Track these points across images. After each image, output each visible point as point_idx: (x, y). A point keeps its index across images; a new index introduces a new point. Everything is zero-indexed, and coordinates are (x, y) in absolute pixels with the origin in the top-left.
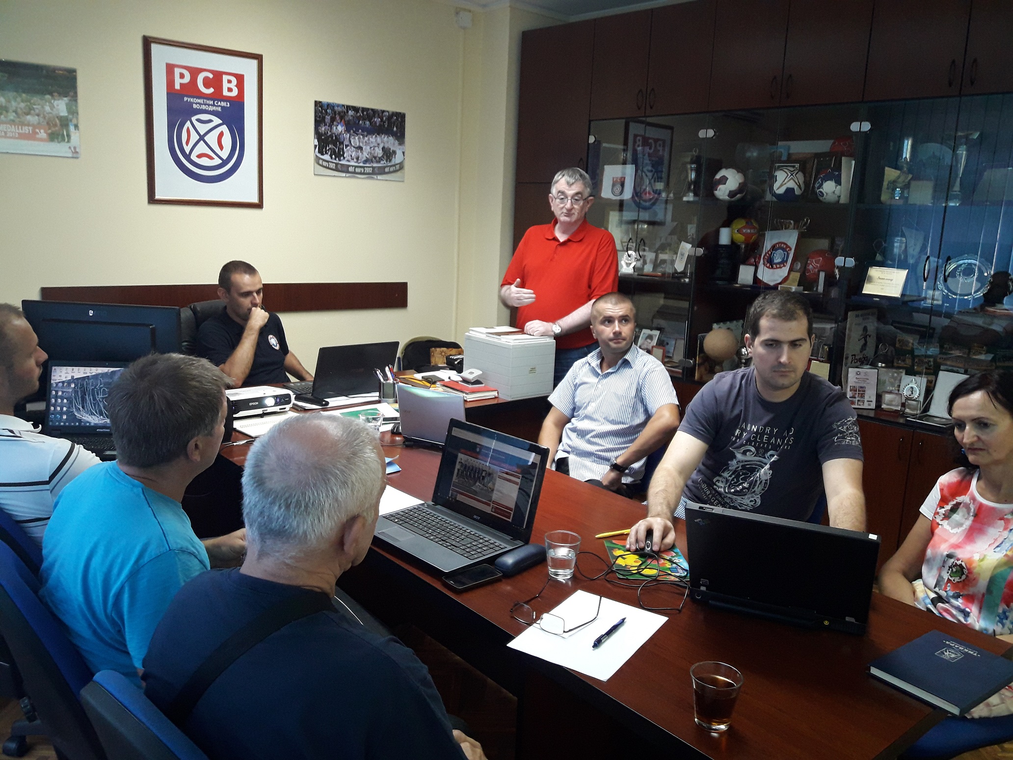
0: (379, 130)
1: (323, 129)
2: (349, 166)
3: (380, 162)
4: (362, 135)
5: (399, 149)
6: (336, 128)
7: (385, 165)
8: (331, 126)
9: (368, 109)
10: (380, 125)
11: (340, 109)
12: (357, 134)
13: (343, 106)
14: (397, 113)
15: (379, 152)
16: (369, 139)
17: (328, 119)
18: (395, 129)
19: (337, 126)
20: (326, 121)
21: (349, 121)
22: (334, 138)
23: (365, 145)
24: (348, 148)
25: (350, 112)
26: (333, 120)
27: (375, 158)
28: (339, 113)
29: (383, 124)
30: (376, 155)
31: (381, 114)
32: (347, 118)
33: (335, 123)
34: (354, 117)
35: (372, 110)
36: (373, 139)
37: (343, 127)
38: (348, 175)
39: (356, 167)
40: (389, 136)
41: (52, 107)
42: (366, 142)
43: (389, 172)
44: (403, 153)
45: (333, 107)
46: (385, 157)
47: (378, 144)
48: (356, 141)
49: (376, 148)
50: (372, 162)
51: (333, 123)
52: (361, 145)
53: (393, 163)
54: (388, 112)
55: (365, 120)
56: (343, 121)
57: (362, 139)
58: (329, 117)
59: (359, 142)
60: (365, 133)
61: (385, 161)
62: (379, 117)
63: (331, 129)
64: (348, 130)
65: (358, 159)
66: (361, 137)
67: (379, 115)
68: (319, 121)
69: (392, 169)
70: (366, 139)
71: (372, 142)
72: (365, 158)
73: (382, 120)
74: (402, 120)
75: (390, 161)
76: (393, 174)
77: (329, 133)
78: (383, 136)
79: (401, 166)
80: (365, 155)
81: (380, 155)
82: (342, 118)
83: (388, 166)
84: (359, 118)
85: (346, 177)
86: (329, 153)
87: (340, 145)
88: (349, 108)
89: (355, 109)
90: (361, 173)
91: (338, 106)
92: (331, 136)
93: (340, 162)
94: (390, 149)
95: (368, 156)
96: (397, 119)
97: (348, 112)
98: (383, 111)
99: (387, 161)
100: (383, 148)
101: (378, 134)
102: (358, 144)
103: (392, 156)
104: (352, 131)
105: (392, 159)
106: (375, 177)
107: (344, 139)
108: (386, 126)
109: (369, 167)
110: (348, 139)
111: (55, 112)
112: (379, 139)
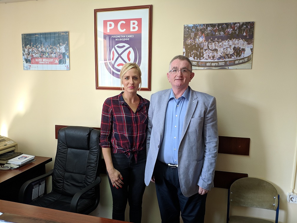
0: (230, 37)
1: (189, 42)
2: (208, 62)
3: (231, 57)
4: (217, 41)
5: (248, 47)
6: (198, 40)
7: (235, 59)
8: (194, 39)
9: (223, 24)
10: (232, 33)
11: (201, 27)
12: (214, 42)
13: (204, 25)
14: (246, 23)
15: (231, 51)
16: (223, 44)
17: (192, 35)
18: (245, 34)
19: (199, 38)
20: (191, 36)
21: (208, 34)
22: (197, 46)
23: (220, 48)
24: (207, 51)
25: (209, 28)
26: (196, 35)
27: (227, 55)
28: (201, 30)
29: (235, 32)
30: (228, 53)
31: (233, 26)
32: (206, 32)
33: (198, 37)
34: (211, 31)
35: (226, 24)
36: (226, 43)
37: (203, 39)
38: (205, 68)
39: (212, 62)
40: (240, 40)
41: (60, 49)
42: (220, 46)
43: (239, 64)
44: (252, 50)
45: (197, 27)
46: (235, 54)
47: (231, 46)
48: (213, 46)
49: (229, 49)
50: (225, 58)
51: (196, 37)
52: (217, 48)
53: (242, 57)
54: (239, 23)
55: (220, 31)
56: (203, 34)
57: (217, 44)
58: (193, 34)
59: (215, 46)
60: (220, 40)
61: (235, 57)
62: (231, 27)
63: (195, 41)
64: (207, 40)
65: (213, 57)
66: (217, 43)
67: (231, 26)
68: (186, 36)
69: (241, 61)
70: (221, 44)
71: (225, 45)
72: (219, 56)
73: (234, 29)
74: (251, 27)
75: (240, 56)
76: (242, 65)
77: (193, 43)
78: (234, 40)
79: (249, 59)
80: (219, 54)
81: (231, 53)
82: (202, 33)
83: (238, 60)
84: (215, 31)
85: (204, 69)
86: (193, 56)
87: (201, 50)
88: (208, 25)
89: (213, 25)
90: (215, 66)
91: (200, 25)
92: (195, 45)
93: (200, 61)
94: (240, 48)
95: (221, 55)
96: (247, 27)
97: (207, 28)
98: (236, 23)
99: (237, 56)
100: (234, 48)
101: (231, 40)
102: (214, 48)
103: (241, 53)
104: (210, 40)
105: (241, 55)
106: (227, 68)
107: (204, 46)
108: (237, 33)
109: (222, 62)
110: (207, 46)
111: (61, 51)
112: (231, 42)
